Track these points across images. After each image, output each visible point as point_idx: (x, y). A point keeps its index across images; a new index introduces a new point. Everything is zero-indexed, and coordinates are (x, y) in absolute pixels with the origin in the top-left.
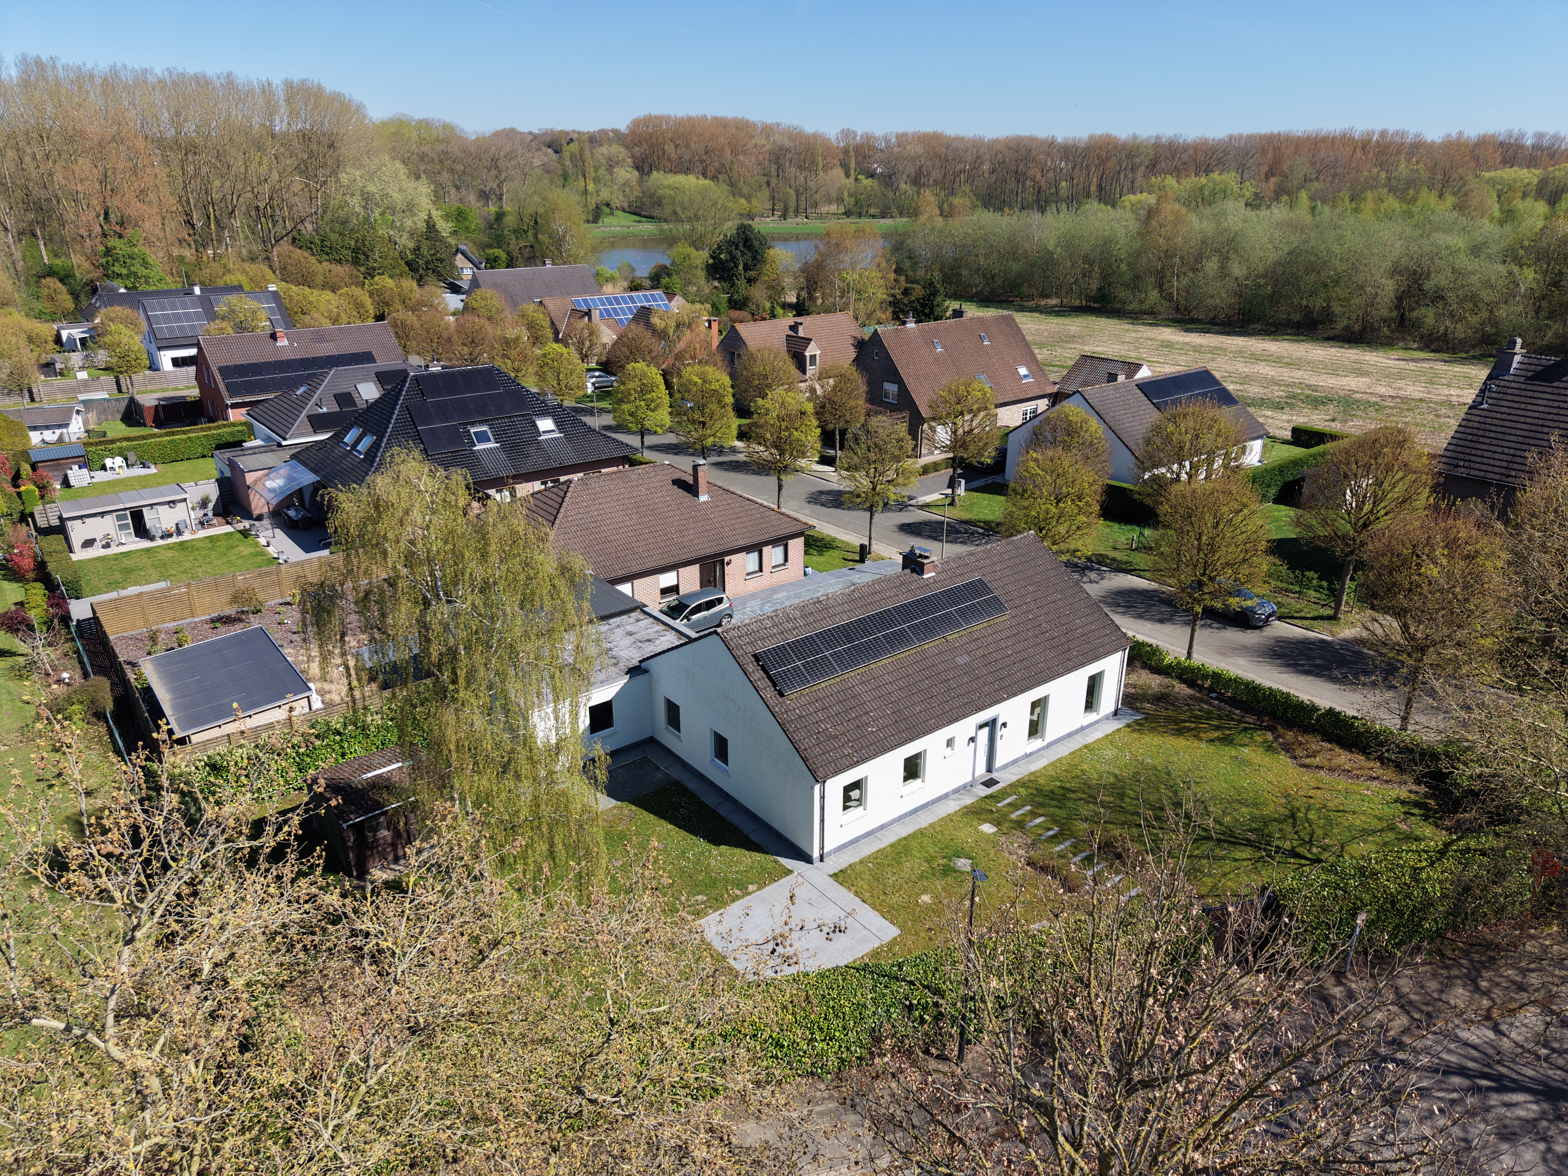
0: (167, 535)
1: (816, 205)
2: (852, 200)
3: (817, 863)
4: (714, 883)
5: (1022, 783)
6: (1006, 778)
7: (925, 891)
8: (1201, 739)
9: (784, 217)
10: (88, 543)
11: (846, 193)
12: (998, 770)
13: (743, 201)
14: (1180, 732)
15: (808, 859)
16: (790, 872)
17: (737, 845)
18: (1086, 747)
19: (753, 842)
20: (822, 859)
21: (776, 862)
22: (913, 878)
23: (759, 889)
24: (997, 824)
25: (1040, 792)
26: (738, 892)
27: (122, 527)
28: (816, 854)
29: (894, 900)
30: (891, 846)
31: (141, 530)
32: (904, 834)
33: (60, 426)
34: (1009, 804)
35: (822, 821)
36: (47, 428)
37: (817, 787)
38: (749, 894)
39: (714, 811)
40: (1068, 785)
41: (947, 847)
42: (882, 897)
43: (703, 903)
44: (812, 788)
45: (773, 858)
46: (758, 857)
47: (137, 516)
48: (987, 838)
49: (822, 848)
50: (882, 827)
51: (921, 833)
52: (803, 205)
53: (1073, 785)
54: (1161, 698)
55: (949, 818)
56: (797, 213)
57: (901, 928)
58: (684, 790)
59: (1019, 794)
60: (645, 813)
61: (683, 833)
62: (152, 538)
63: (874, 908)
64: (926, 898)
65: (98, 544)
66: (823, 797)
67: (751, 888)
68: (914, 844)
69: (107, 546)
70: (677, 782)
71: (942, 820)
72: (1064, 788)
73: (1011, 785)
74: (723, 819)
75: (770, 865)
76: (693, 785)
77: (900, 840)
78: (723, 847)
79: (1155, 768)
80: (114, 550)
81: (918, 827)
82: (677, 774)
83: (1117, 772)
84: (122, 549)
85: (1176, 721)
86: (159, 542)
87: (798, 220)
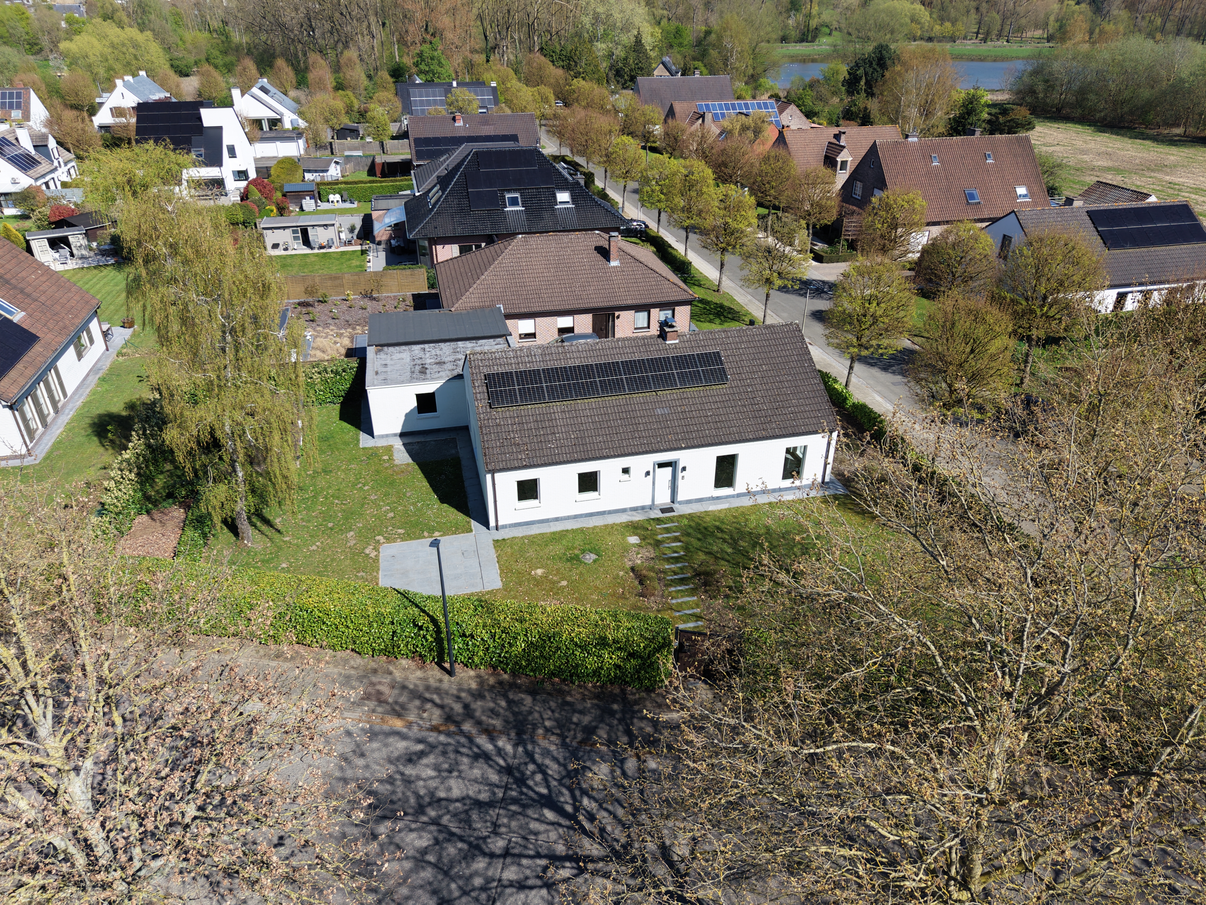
0: (322, 247)
1: (1021, 29)
2: (1057, 25)
3: (490, 529)
4: (417, 524)
5: (690, 517)
6: (681, 510)
7: (545, 567)
9: (985, 40)
10: (275, 246)
11: (1052, 18)
12: (680, 503)
13: (948, 24)
16: (470, 532)
17: (455, 505)
20: (497, 528)
21: (467, 522)
22: (545, 557)
23: (442, 536)
24: (644, 538)
25: (697, 525)
26: (426, 534)
27: (296, 238)
28: (492, 524)
29: (519, 566)
30: (553, 533)
31: (306, 242)
32: (569, 527)
33: (323, 171)
34: (666, 528)
35: (495, 501)
36: (316, 171)
37: (489, 476)
38: (432, 537)
39: (463, 481)
42: (513, 563)
43: (399, 534)
45: (468, 519)
46: (460, 515)
47: (305, 232)
48: (626, 546)
49: (497, 521)
52: (1007, 28)
55: (612, 525)
56: (999, 36)
57: (505, 584)
58: (457, 465)
59: (680, 523)
60: (419, 472)
61: (430, 490)
62: (312, 248)
63: (501, 568)
64: (539, 571)
65: (281, 247)
66: (494, 485)
67: (437, 534)
69: (286, 249)
70: (459, 458)
71: (606, 525)
72: (718, 528)
73: (682, 516)
74: (462, 488)
75: (463, 523)
76: (466, 461)
77: (563, 531)
78: (446, 504)
80: (290, 252)
81: (583, 526)
82: (463, 454)
84: (294, 252)
86: (316, 251)
87: (999, 43)
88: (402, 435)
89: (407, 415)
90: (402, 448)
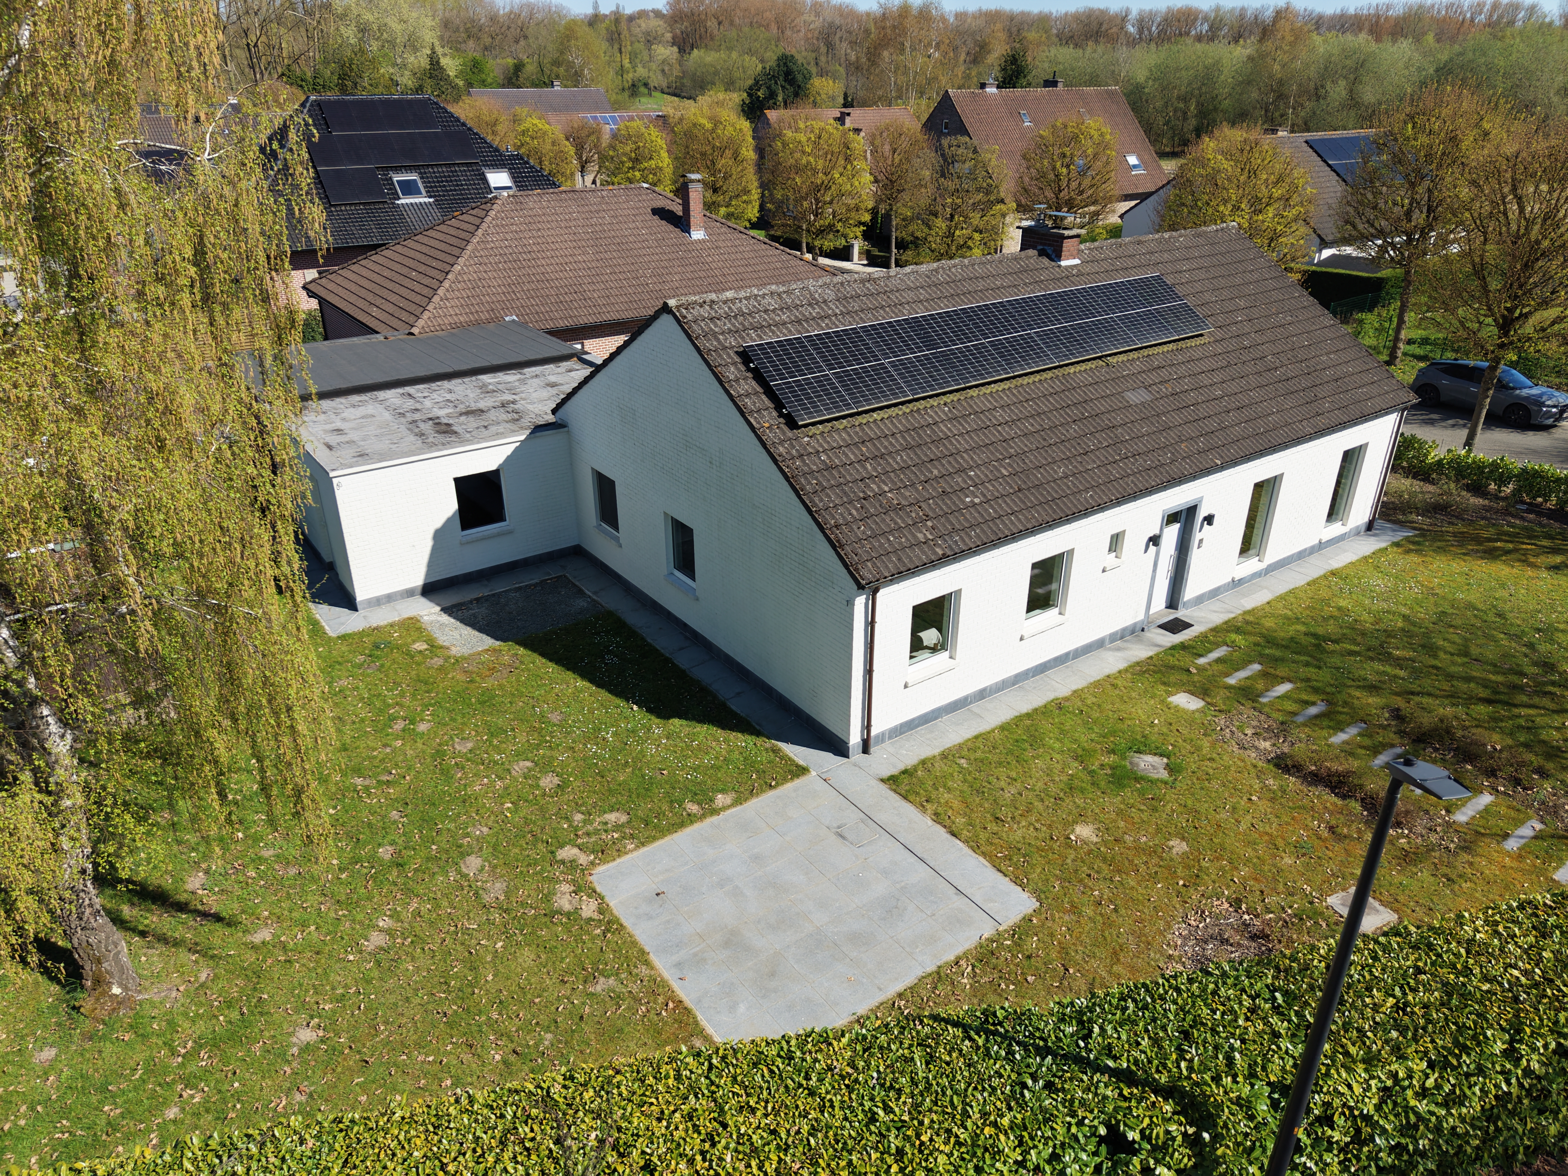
3: (856, 756)
4: (646, 788)
6: (1203, 619)
7: (1081, 817)
8: (1533, 566)
12: (1188, 604)
14: (1491, 554)
15: (839, 748)
16: (802, 771)
17: (702, 719)
18: (1333, 573)
19: (734, 715)
20: (866, 748)
21: (776, 751)
22: (1053, 789)
23: (737, 802)
24: (1202, 692)
25: (1270, 641)
26: (693, 808)
28: (855, 738)
29: (1018, 833)
30: (1003, 728)
32: (1025, 707)
34: (1219, 660)
35: (869, 672)
37: (860, 602)
38: (715, 812)
39: (667, 660)
40: (1320, 631)
41: (1113, 733)
42: (992, 827)
43: (618, 827)
44: (850, 603)
46: (740, 740)
48: (1189, 718)
49: (867, 726)
50: (982, 695)
51: (1059, 705)
53: (1331, 628)
54: (1437, 509)
55: (1109, 681)
57: (1038, 894)
58: (619, 626)
59: (1232, 645)
60: (539, 660)
61: (604, 695)
63: (976, 848)
64: (1084, 832)
66: (871, 624)
67: (721, 799)
68: (1045, 725)
70: (610, 614)
71: (1097, 684)
72: (1315, 635)
73: (1215, 630)
74: (682, 675)
75: (763, 757)
76: (635, 619)
77: (1019, 719)
78: (676, 721)
79: (1471, 606)
81: (1051, 696)
82: (611, 601)
83: (1405, 611)
85: (1478, 540)
88: (429, 590)
89: (439, 535)
90: (445, 618)
